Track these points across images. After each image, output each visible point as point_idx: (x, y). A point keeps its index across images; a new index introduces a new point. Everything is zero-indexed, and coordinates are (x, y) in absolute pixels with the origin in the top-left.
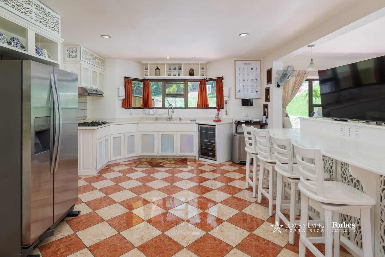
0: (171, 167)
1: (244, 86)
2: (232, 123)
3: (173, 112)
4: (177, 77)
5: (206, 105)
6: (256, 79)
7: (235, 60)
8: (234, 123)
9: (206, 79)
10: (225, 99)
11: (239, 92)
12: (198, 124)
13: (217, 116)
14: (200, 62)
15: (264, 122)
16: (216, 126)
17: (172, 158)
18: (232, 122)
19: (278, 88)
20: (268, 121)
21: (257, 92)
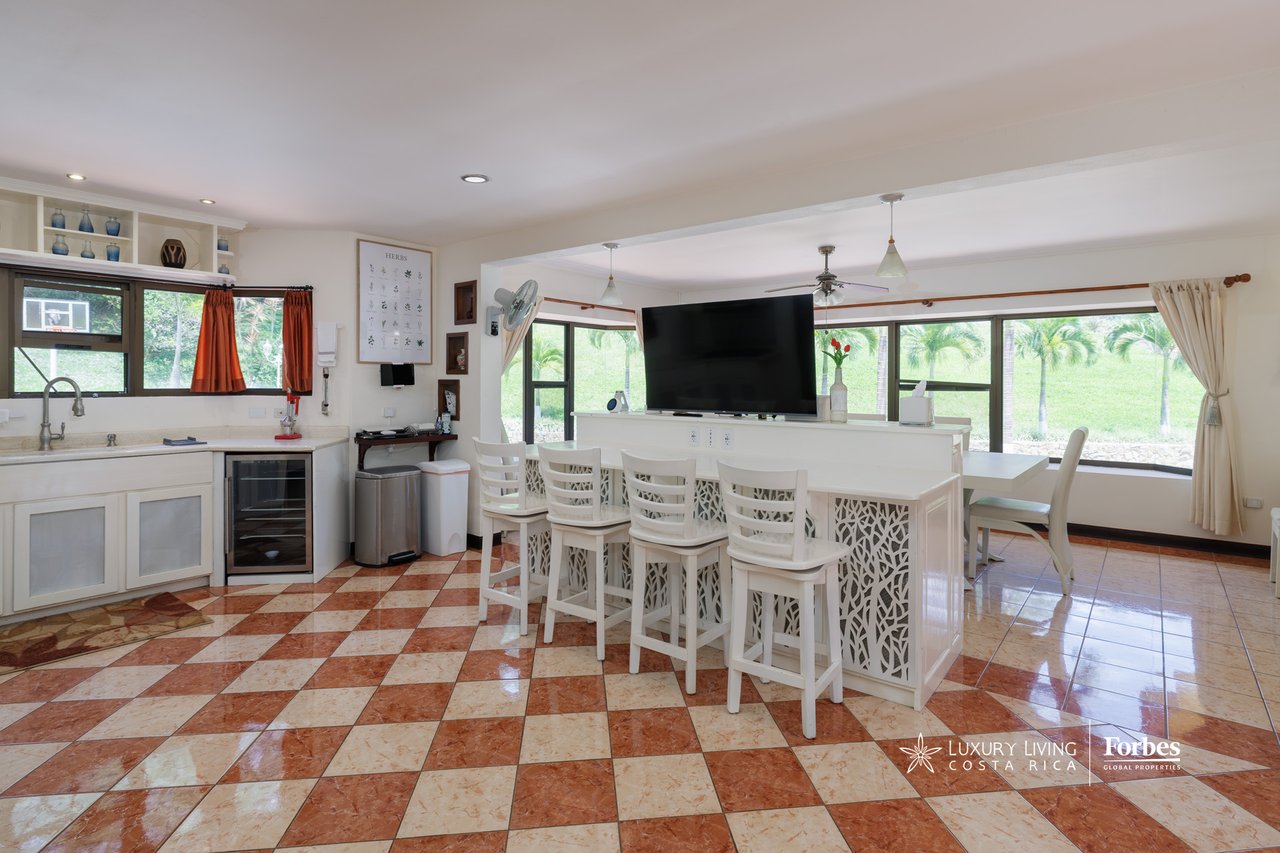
0: (135, 640)
1: (384, 323)
2: (348, 440)
3: (77, 411)
4: (101, 265)
5: (232, 382)
6: (420, 307)
7: (358, 241)
8: (352, 440)
9: (229, 285)
10: (319, 361)
11: (371, 340)
12: (223, 454)
13: (290, 420)
14: (216, 222)
15: (447, 431)
16: (311, 453)
17: (94, 608)
18: (346, 436)
19: (494, 337)
20: (458, 427)
21: (420, 343)
